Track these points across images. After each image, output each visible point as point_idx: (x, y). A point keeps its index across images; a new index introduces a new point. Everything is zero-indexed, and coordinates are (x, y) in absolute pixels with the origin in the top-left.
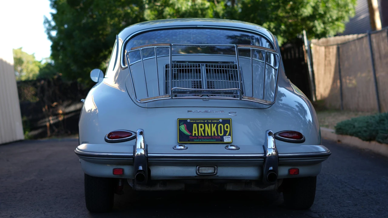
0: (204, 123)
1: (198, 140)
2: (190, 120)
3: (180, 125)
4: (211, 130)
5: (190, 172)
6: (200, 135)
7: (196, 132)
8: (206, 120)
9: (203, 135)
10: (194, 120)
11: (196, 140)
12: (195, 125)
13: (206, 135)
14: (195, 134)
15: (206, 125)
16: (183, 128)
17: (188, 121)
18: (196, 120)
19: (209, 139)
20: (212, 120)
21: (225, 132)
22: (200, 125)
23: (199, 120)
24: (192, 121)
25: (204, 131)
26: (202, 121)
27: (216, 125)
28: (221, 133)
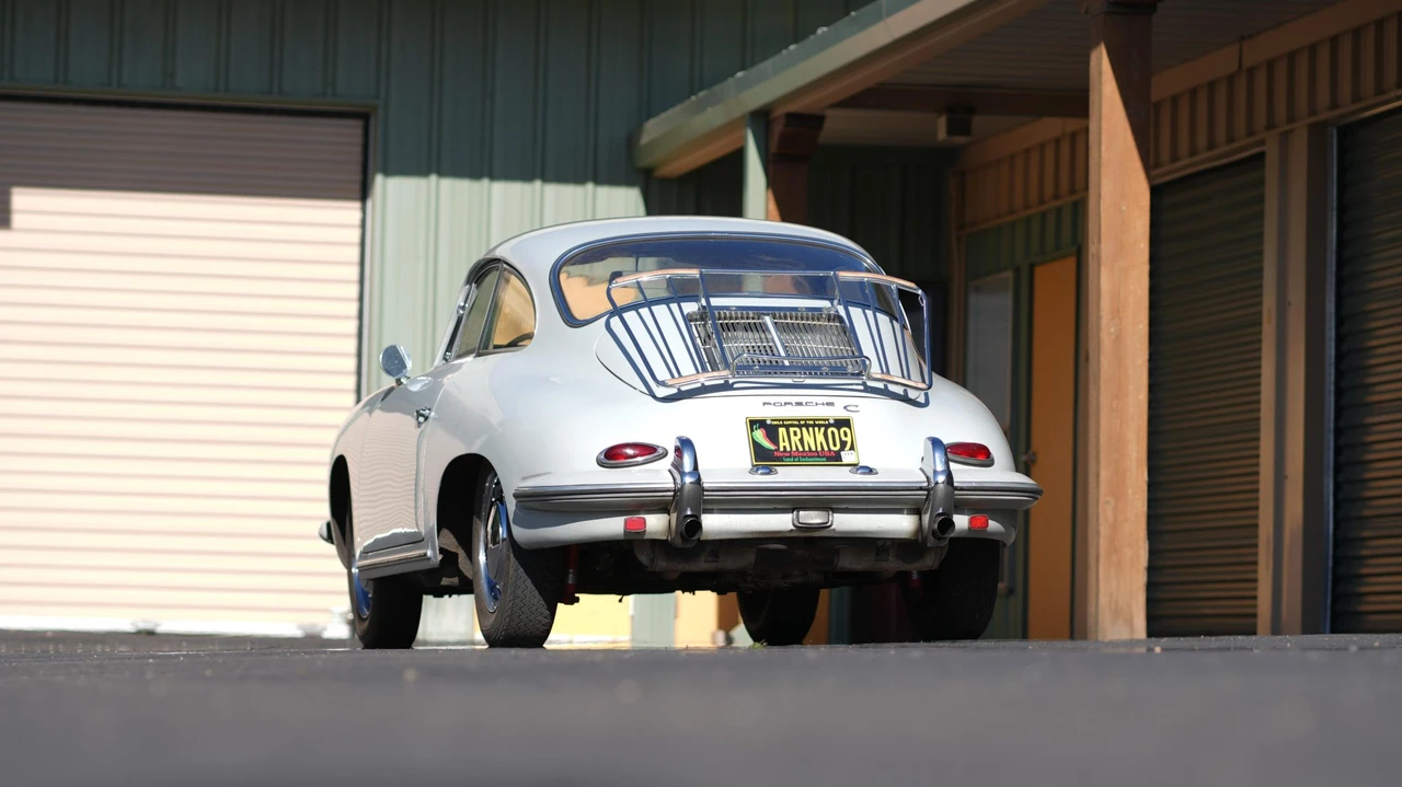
0: (800, 426)
1: (792, 459)
2: (772, 420)
3: (752, 431)
4: (814, 440)
5: (782, 522)
6: (794, 449)
7: (787, 444)
8: (803, 420)
9: (801, 449)
10: (779, 420)
11: (787, 459)
12: (782, 431)
13: (807, 449)
14: (785, 447)
15: (804, 429)
16: (760, 435)
17: (769, 422)
18: (783, 420)
19: (813, 457)
20: (814, 420)
21: (843, 444)
22: (792, 430)
23: (787, 420)
24: (776, 423)
25: (801, 440)
26: (796, 423)
27: (823, 429)
28: (835, 445)
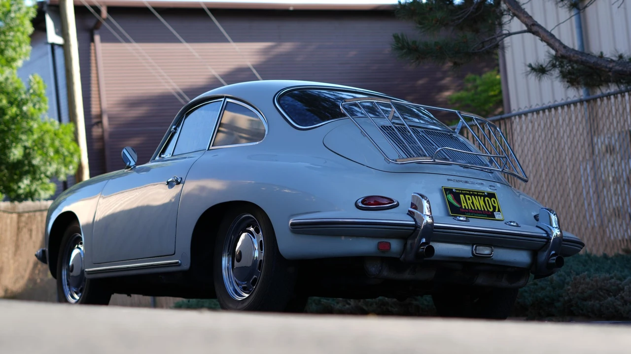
0: (471, 195)
1: (470, 214)
2: (456, 190)
3: (446, 195)
4: (479, 203)
6: (470, 208)
7: (466, 204)
8: (472, 191)
9: (473, 208)
10: (459, 190)
11: (468, 214)
12: (462, 196)
13: (476, 208)
14: (465, 206)
15: (473, 197)
16: (450, 197)
17: (454, 190)
18: (462, 190)
19: (480, 214)
20: (477, 192)
21: (494, 208)
22: (467, 196)
23: (463, 190)
24: (457, 191)
25: (473, 203)
26: (468, 192)
27: (482, 198)
28: (490, 208)
